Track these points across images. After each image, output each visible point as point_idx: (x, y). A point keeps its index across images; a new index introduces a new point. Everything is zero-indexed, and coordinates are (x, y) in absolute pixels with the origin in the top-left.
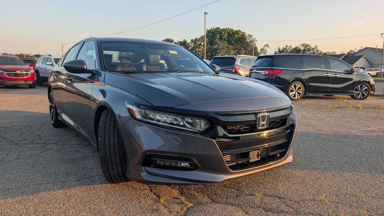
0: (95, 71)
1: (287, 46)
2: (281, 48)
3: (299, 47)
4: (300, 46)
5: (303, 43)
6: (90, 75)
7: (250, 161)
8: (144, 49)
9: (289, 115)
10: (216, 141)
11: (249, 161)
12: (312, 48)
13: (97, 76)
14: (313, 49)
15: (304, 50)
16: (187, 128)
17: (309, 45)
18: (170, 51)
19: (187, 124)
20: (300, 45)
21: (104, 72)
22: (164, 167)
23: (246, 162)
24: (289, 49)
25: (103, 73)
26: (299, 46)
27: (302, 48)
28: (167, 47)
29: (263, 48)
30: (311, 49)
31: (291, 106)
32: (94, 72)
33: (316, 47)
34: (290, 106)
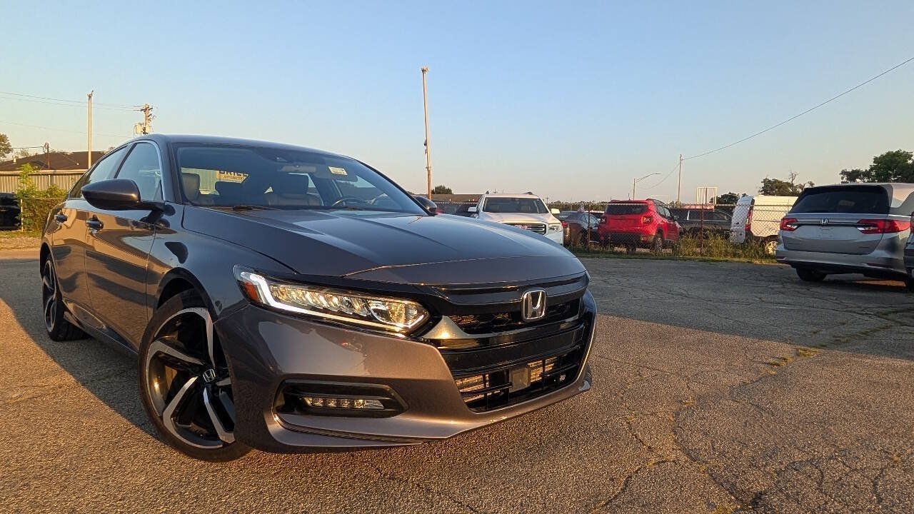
0: (160, 204)
6: (146, 213)
7: (511, 391)
8: (276, 160)
9: (582, 293)
10: (439, 350)
11: (508, 389)
13: (164, 215)
16: (377, 323)
18: (330, 168)
19: (375, 315)
21: (183, 206)
22: (325, 412)
23: (503, 393)
25: (178, 208)
28: (325, 158)
31: (586, 274)
32: (157, 206)
34: (582, 274)
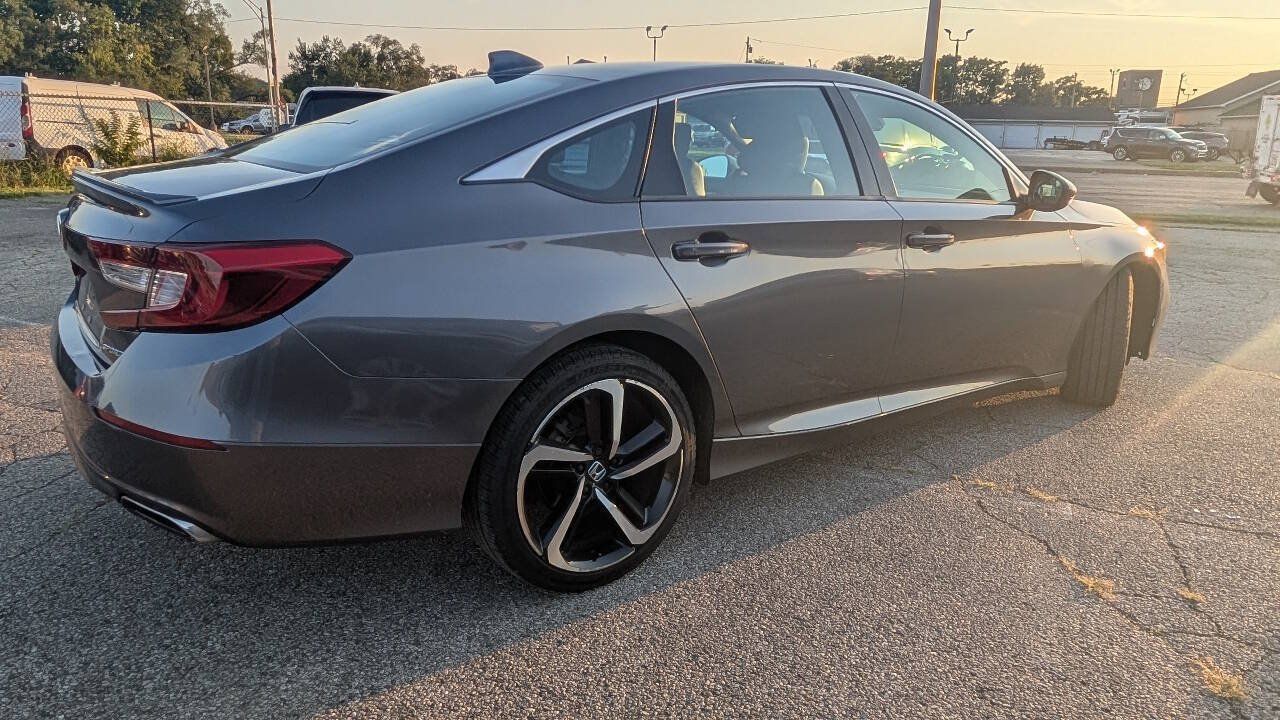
1: (326, 40)
2: (309, 46)
3: (364, 46)
4: (367, 44)
5: (374, 35)
12: (403, 52)
14: (408, 56)
15: (381, 58)
17: (395, 42)
20: (366, 40)
24: (335, 48)
26: (363, 43)
27: (375, 51)
29: (251, 40)
30: (403, 56)
33: (414, 47)
